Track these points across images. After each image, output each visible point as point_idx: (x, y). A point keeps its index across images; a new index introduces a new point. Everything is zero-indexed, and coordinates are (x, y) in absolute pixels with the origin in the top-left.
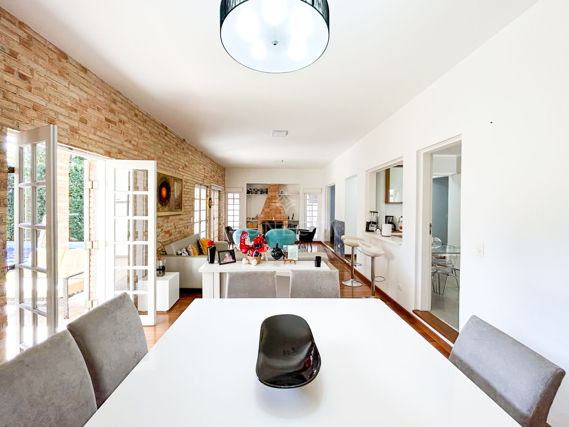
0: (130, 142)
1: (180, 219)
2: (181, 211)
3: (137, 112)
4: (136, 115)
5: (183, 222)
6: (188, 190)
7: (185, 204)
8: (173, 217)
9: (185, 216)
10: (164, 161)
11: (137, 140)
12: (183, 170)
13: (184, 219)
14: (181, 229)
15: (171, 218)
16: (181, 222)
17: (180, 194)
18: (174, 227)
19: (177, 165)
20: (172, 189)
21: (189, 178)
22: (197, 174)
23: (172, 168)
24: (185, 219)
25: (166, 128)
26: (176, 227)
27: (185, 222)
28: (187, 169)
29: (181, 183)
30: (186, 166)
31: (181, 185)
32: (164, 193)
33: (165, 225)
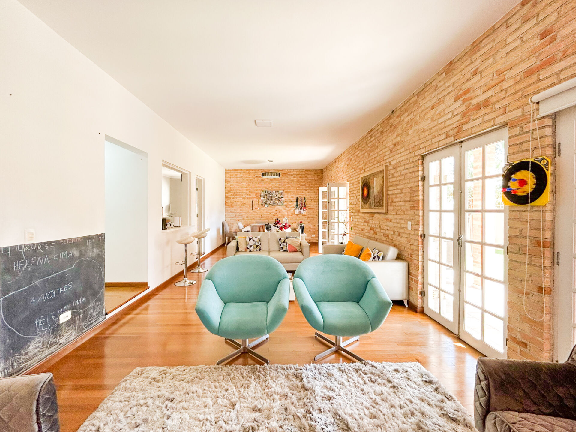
0: (353, 168)
1: (387, 219)
2: (383, 209)
3: (356, 146)
4: (355, 149)
5: (391, 224)
6: (399, 178)
7: (395, 200)
8: (378, 215)
9: (395, 216)
10: (369, 163)
11: (355, 163)
12: (391, 155)
13: (393, 221)
14: (388, 232)
15: (376, 215)
16: (388, 223)
17: (380, 189)
18: (378, 226)
19: (383, 155)
20: (372, 186)
21: (401, 159)
23: (376, 163)
24: (395, 221)
25: (372, 130)
26: (382, 227)
27: (396, 225)
28: (399, 147)
29: (382, 174)
30: (395, 145)
31: (382, 177)
32: (366, 192)
33: (371, 222)
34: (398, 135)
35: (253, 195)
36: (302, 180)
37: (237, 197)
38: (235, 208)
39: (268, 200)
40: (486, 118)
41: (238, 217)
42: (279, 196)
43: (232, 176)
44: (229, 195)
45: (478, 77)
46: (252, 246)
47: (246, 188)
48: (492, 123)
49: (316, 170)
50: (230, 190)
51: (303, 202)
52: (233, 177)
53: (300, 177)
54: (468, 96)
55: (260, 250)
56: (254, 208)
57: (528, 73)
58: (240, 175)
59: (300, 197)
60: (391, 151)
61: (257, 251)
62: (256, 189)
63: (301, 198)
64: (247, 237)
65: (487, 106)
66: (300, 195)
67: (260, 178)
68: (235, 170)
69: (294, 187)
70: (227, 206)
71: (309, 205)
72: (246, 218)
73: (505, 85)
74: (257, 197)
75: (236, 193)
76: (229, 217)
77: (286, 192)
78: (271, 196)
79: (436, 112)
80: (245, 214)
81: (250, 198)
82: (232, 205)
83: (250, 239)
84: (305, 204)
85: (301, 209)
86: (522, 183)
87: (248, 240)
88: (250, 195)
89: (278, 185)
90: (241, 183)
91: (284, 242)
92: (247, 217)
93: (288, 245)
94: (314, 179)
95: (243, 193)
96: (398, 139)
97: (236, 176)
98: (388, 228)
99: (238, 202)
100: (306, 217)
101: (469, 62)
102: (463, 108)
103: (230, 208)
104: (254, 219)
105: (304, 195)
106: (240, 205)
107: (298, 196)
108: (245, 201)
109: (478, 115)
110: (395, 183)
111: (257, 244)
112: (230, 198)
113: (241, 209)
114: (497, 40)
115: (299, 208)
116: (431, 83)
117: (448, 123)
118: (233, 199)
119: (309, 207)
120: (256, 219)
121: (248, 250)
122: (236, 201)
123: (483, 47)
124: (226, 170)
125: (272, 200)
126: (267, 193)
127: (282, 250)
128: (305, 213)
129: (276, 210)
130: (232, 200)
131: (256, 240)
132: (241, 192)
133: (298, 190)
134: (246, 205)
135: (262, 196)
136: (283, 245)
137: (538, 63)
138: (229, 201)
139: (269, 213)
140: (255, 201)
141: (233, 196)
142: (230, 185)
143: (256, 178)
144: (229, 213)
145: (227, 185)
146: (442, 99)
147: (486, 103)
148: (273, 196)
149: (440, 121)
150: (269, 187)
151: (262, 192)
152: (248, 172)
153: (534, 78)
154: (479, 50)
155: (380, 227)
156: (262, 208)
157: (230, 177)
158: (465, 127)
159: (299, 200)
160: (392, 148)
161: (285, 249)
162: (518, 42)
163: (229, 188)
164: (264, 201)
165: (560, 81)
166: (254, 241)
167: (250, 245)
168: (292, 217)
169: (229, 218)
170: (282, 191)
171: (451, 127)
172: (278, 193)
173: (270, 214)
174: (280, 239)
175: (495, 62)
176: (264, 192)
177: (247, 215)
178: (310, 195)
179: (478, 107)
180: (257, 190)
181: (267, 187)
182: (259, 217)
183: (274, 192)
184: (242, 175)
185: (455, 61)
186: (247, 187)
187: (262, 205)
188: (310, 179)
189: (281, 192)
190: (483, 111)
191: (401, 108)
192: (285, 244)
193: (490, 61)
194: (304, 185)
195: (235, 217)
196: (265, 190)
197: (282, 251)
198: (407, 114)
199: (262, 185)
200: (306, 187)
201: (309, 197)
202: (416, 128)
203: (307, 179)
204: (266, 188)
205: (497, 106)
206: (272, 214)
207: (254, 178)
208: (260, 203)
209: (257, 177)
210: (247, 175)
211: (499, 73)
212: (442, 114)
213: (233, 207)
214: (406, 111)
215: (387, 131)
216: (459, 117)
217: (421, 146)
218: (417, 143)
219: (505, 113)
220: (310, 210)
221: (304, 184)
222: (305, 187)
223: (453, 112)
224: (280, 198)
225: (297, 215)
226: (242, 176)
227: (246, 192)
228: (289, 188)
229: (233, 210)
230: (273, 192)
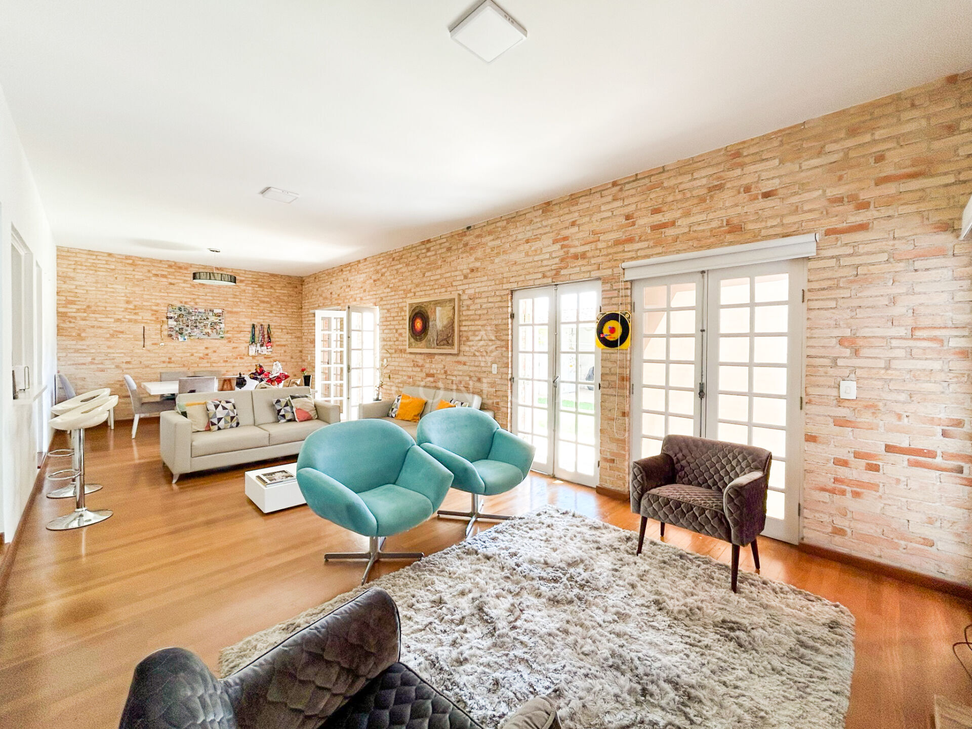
0: (388, 286)
1: (459, 362)
2: (453, 349)
3: (394, 256)
4: (393, 259)
5: (466, 368)
6: (479, 312)
7: (471, 338)
8: (443, 358)
9: (472, 358)
10: (425, 285)
11: (393, 281)
12: (465, 281)
13: (468, 364)
15: (436, 357)
16: (461, 367)
17: (449, 323)
18: (443, 371)
19: (451, 280)
20: (431, 318)
21: (482, 289)
22: (519, 268)
23: (438, 288)
24: (473, 364)
25: (429, 241)
26: (448, 373)
27: (472, 369)
28: (479, 274)
29: (452, 304)
30: (472, 270)
31: (451, 308)
32: (419, 324)
33: (427, 365)
34: (477, 259)
35: (148, 316)
36: (263, 293)
37: (97, 316)
38: (87, 342)
39: (188, 326)
40: (583, 269)
41: (102, 364)
42: (213, 319)
43: (80, 267)
44: (69, 310)
45: (575, 229)
46: (223, 420)
47: (125, 298)
48: (588, 275)
49: (290, 277)
50: (75, 299)
51: (266, 333)
52: (85, 268)
53: (260, 286)
54: (566, 243)
55: (238, 424)
56: (148, 343)
57: (617, 243)
58: (108, 266)
59: (259, 323)
60: (466, 277)
61: (231, 427)
62: (153, 301)
63: (262, 325)
64: (210, 402)
65: (584, 258)
66: (258, 320)
67: (165, 280)
68: (90, 253)
69: (247, 304)
70: (64, 338)
71: (277, 339)
72: (124, 366)
73: (600, 245)
74: (157, 318)
75: (93, 308)
76: (69, 363)
77: (231, 312)
78: (193, 318)
79: (531, 247)
80: (122, 355)
81: (136, 321)
82: (79, 335)
83: (217, 406)
84: (269, 337)
85: (262, 345)
86: (612, 330)
87: (211, 407)
88: (136, 314)
89: (211, 298)
90: (109, 286)
91: (286, 405)
92: (128, 363)
93: (294, 410)
94: (285, 292)
95: (114, 309)
96: (478, 264)
97: (94, 268)
98: (461, 373)
99: (100, 327)
100: (272, 360)
101: (566, 210)
102: (561, 253)
103: (74, 342)
104: (147, 367)
105: (268, 321)
106: (108, 335)
107: (255, 322)
108: (123, 327)
109: (576, 264)
110: (472, 317)
111: (232, 415)
112: (75, 318)
113: (109, 343)
114: (593, 203)
115: (258, 345)
116: (525, 214)
117: (545, 263)
118: (84, 319)
119: (278, 343)
120: (153, 366)
121: (216, 428)
122: (93, 327)
123: (581, 204)
124: (59, 249)
125: (196, 326)
126: (183, 312)
127: (283, 421)
128: (270, 353)
129: (207, 348)
130: (83, 323)
131: (229, 406)
132: (108, 305)
133: (255, 311)
134: (124, 336)
135: (171, 318)
136: (286, 411)
137: (624, 237)
138: (72, 325)
139: (188, 354)
140: (152, 330)
141: (85, 315)
142: (74, 287)
143: (153, 278)
144: (69, 355)
145: (65, 286)
146: (539, 236)
147: (583, 256)
148: (198, 318)
149: (536, 258)
150: (189, 300)
151: (170, 309)
152: (130, 262)
153: (620, 248)
154: (577, 204)
155: (446, 372)
156: (171, 344)
157: (73, 267)
158: (563, 272)
159: (257, 329)
160: (468, 274)
161: (289, 416)
162: (610, 214)
163: (72, 294)
164: (177, 329)
165: (637, 258)
166: (224, 408)
167: (219, 416)
168: (243, 361)
169: (70, 365)
170: (220, 311)
171: (548, 268)
172: (211, 314)
173: (192, 355)
174: (278, 401)
175: (590, 222)
176: (177, 310)
177: (128, 359)
178: (279, 321)
179: (576, 257)
180: (157, 305)
181: (184, 300)
182: (164, 362)
183: (203, 311)
184: (113, 267)
185: (553, 203)
186: (128, 295)
187: (170, 336)
188: (279, 291)
189: (216, 311)
190: (580, 262)
191: (482, 227)
192: (288, 408)
193: (587, 219)
194: (267, 302)
195: (92, 363)
196: (179, 305)
197: (285, 421)
198: (491, 237)
199: (170, 295)
200: (272, 306)
201: (276, 324)
202: (503, 257)
203: (273, 291)
204: (181, 302)
205: (593, 261)
206: (195, 355)
207: (149, 278)
208: (166, 333)
209: (157, 275)
210: (126, 268)
211: (594, 233)
212: (539, 252)
213: (83, 339)
214: (490, 233)
215: (458, 249)
216: (557, 260)
217: (512, 280)
218: (505, 275)
219: (599, 269)
220: (279, 348)
221: (268, 300)
222: (269, 305)
223: (551, 253)
224: (215, 323)
225: (254, 357)
226: (113, 270)
227: (126, 306)
228: (236, 304)
229: (84, 347)
230: (200, 310)
